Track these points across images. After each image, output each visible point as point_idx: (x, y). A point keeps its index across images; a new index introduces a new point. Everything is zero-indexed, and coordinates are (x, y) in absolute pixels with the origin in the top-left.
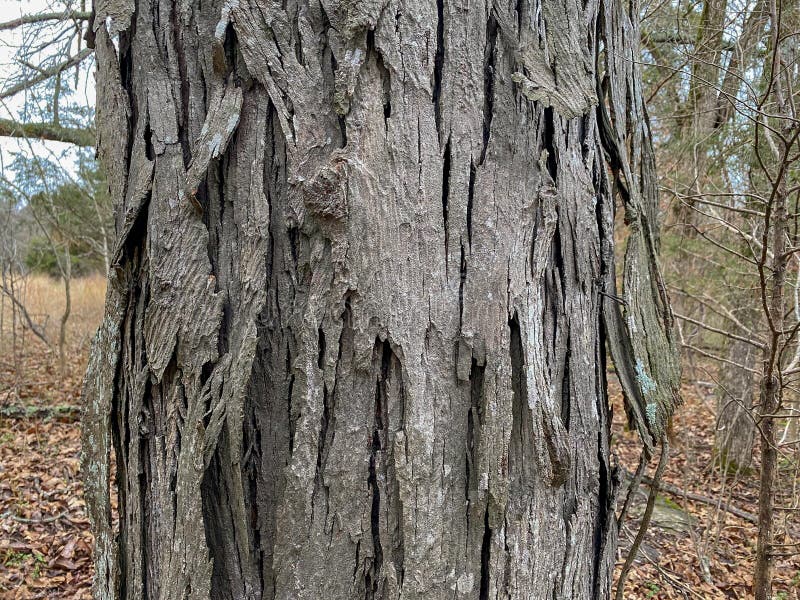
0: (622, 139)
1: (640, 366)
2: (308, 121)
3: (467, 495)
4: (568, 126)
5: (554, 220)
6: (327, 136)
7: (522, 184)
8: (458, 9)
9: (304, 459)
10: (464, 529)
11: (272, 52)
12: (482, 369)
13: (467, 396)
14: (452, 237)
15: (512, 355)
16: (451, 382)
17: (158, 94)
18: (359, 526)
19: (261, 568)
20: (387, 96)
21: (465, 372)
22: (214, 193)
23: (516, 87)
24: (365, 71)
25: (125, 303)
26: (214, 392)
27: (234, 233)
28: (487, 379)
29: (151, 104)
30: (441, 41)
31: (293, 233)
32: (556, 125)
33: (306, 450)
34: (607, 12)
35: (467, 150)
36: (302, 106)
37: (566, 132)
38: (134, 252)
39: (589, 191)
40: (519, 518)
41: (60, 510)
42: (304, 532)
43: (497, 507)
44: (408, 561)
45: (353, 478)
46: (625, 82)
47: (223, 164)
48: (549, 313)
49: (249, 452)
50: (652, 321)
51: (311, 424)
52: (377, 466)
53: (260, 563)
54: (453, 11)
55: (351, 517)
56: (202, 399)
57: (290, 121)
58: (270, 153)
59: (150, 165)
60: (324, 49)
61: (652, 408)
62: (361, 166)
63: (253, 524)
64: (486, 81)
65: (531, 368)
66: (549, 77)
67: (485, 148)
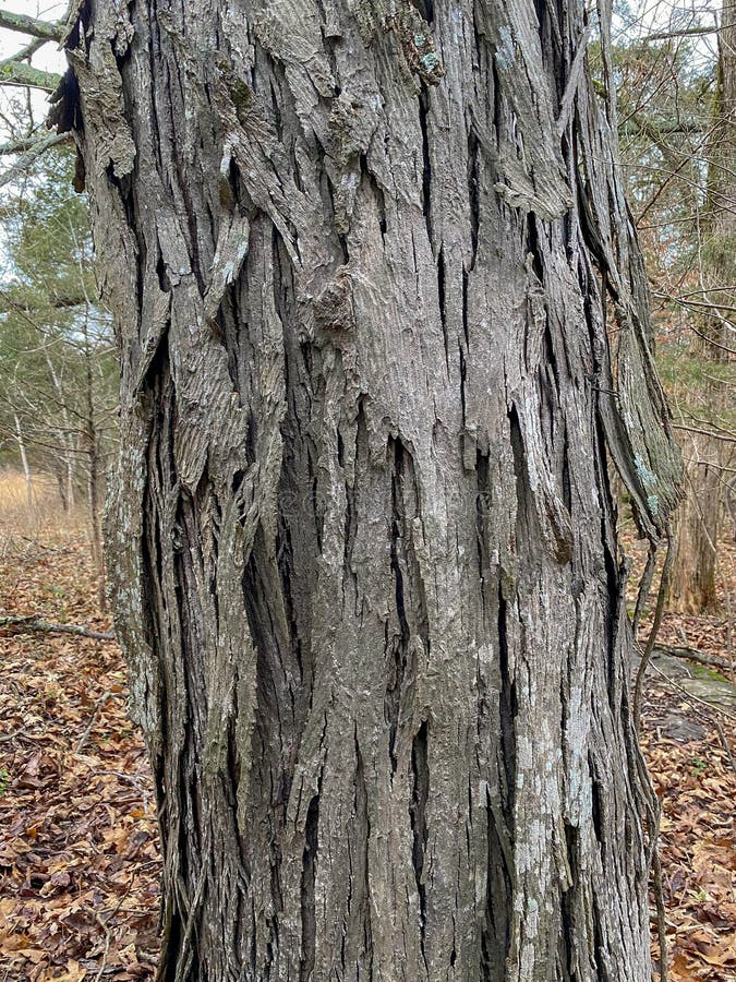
0: (606, 241)
1: (639, 460)
2: (312, 243)
3: (481, 574)
4: (550, 230)
5: (544, 318)
6: (330, 254)
7: (511, 286)
8: (441, 128)
9: (333, 548)
10: (480, 604)
11: (273, 182)
12: (486, 459)
13: (474, 484)
14: (450, 338)
15: (513, 443)
16: (459, 473)
17: (168, 230)
18: (386, 607)
19: (299, 657)
20: (382, 214)
21: (471, 463)
22: (229, 317)
23: (499, 196)
24: (360, 192)
25: (149, 431)
26: (246, 497)
27: (250, 352)
28: (491, 467)
29: (162, 239)
30: (427, 160)
31: (306, 347)
32: (539, 230)
33: (333, 540)
34: (583, 117)
35: (458, 258)
36: (305, 229)
37: (549, 236)
38: (154, 381)
39: (574, 290)
40: (530, 592)
41: (16, 727)
42: (337, 615)
43: (509, 580)
44: (432, 632)
45: (377, 563)
46: (605, 184)
47: (235, 290)
48: (545, 408)
49: (281, 551)
50: (650, 418)
51: (337, 518)
52: (398, 551)
53: (298, 651)
54: (436, 130)
55: (377, 599)
56: (235, 505)
57: (295, 244)
58: (278, 276)
59: (167, 297)
60: (321, 175)
61: (653, 500)
62: (364, 279)
63: (289, 618)
64: (470, 194)
65: (531, 454)
66: (527, 185)
67: (475, 256)
